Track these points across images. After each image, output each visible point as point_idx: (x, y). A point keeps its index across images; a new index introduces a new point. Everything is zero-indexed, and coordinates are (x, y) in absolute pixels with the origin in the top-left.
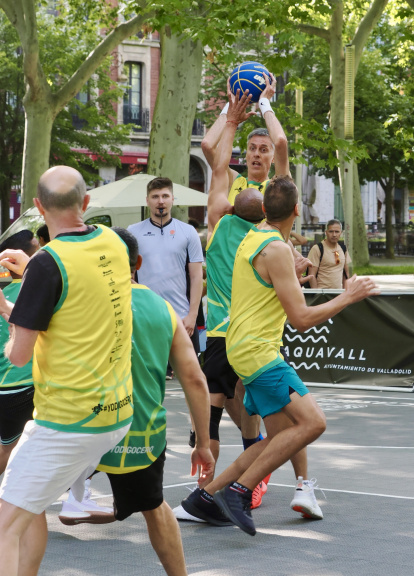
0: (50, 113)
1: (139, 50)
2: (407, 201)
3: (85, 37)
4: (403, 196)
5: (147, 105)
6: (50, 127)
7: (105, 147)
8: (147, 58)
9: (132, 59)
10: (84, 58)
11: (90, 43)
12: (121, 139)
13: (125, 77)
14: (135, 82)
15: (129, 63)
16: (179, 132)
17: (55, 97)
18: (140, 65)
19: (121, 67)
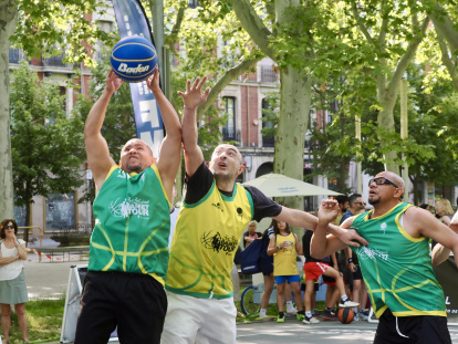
1: (233, 88)
2: (426, 191)
4: (423, 187)
5: (239, 127)
8: (238, 94)
9: (227, 95)
13: (223, 107)
14: (230, 111)
15: (226, 98)
16: (296, 143)
18: (233, 98)
19: (220, 101)
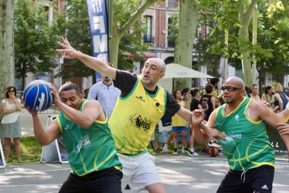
0: (118, 37)
1: (151, 10)
3: (130, 4)
5: (154, 34)
6: (118, 44)
7: (138, 52)
8: (154, 14)
9: (148, 14)
10: (129, 14)
11: (132, 7)
12: (144, 49)
13: (144, 22)
14: (149, 24)
15: (146, 16)
16: (188, 45)
17: (120, 31)
18: (151, 17)
19: (143, 18)
